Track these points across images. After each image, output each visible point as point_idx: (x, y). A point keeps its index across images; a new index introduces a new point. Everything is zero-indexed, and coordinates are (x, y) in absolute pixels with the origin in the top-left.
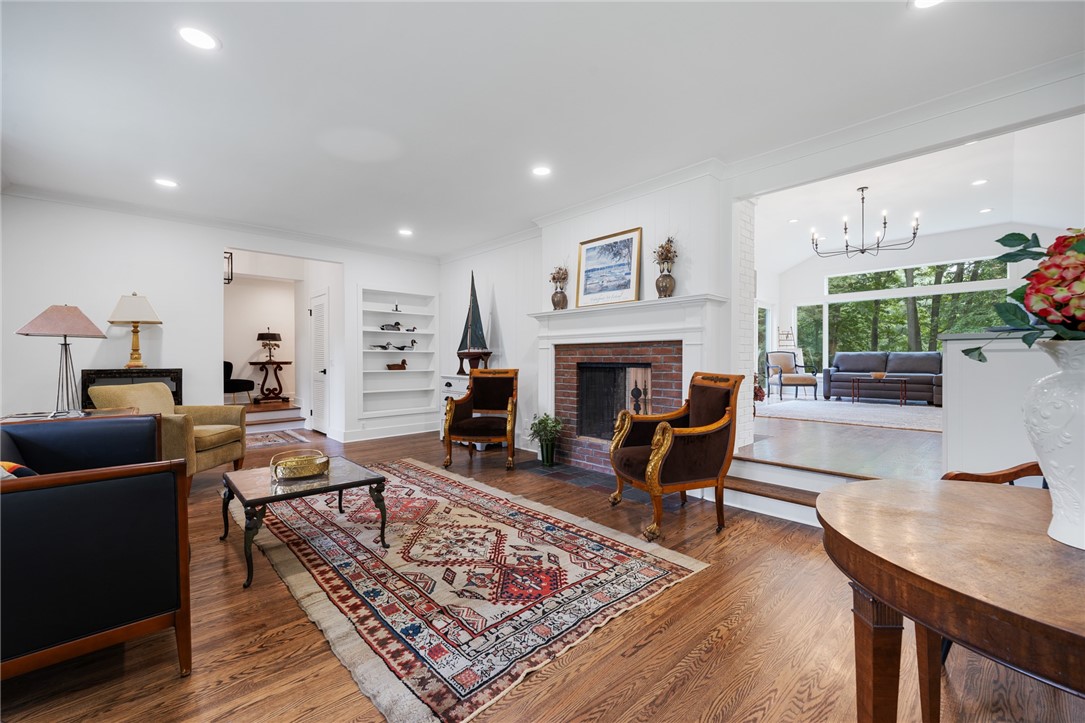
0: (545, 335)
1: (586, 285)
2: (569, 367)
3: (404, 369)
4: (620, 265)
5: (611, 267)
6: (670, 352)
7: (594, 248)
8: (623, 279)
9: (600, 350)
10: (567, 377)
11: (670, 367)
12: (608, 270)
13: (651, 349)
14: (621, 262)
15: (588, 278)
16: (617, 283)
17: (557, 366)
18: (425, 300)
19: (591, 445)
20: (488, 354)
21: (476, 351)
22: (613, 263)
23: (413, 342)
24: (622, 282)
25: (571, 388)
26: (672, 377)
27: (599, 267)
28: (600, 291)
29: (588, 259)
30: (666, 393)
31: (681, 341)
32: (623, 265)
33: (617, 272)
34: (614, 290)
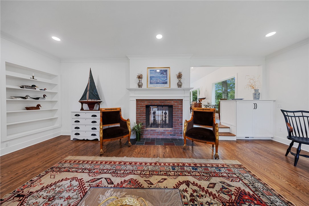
0: (134, 96)
1: (150, 81)
2: (143, 107)
3: (39, 109)
4: (163, 77)
5: (160, 77)
6: (179, 102)
7: (153, 70)
8: (165, 81)
9: (155, 101)
10: (142, 110)
11: (179, 106)
12: (159, 78)
13: (172, 101)
14: (164, 76)
15: (151, 79)
16: (163, 82)
17: (137, 106)
18: (50, 76)
19: (151, 130)
20: (100, 102)
21: (93, 100)
22: (161, 76)
23: (44, 96)
24: (164, 82)
25: (144, 113)
26: (179, 109)
27: (156, 76)
28: (156, 84)
29: (151, 73)
30: (177, 113)
31: (182, 100)
32: (165, 77)
33: (162, 79)
34: (161, 84)
